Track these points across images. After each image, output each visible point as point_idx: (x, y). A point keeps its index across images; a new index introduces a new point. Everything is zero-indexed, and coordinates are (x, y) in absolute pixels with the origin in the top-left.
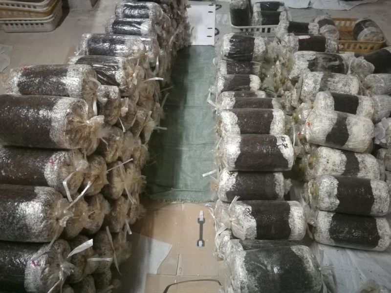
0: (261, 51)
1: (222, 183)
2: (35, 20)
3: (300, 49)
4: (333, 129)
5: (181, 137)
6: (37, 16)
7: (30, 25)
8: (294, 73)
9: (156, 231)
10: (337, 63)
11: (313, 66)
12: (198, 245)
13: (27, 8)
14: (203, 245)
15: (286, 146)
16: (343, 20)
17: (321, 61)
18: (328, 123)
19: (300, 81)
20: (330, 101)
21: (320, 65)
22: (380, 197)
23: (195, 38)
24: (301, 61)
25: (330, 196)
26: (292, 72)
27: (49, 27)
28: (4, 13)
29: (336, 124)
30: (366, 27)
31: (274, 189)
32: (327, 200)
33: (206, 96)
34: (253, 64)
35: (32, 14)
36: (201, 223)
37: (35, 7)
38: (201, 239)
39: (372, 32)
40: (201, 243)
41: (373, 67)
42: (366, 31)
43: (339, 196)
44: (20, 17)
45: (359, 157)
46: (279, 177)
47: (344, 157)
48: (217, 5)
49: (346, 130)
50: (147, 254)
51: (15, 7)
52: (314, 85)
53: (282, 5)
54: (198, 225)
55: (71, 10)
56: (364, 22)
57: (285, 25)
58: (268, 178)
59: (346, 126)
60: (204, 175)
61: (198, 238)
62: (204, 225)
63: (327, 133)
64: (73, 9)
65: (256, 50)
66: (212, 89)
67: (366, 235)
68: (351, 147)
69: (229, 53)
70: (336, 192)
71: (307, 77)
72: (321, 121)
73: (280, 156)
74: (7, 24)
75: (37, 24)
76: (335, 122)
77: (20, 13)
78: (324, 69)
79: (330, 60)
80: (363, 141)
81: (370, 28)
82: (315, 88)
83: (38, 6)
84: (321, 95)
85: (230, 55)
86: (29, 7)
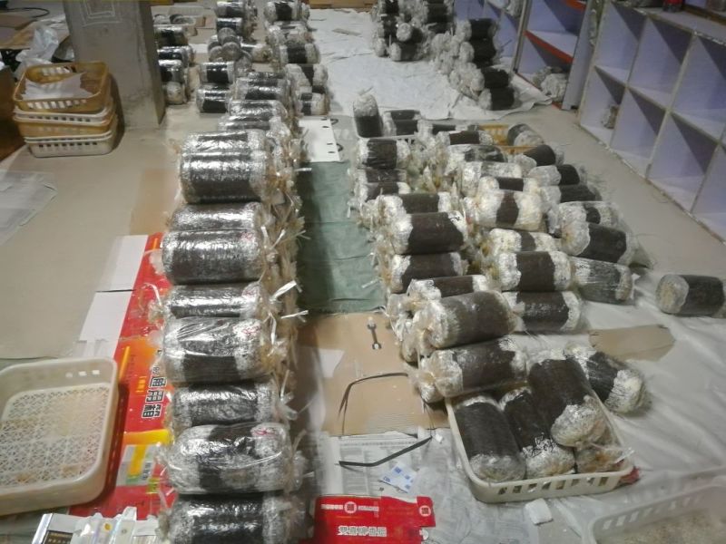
0: (406, 155)
1: (396, 267)
2: (85, 138)
3: (452, 143)
4: (502, 204)
5: (324, 253)
6: (88, 133)
7: (76, 146)
8: (451, 166)
9: (320, 340)
10: (495, 153)
11: (469, 157)
12: (374, 348)
13: (76, 122)
14: (380, 347)
15: (458, 219)
16: (493, 127)
17: (477, 153)
18: (496, 199)
19: (459, 174)
20: (494, 183)
21: (477, 157)
22: (560, 264)
23: (313, 155)
24: (456, 155)
25: (510, 268)
26: (449, 166)
27: (104, 147)
28: (41, 129)
29: (504, 199)
30: (521, 132)
31: (452, 267)
32: (507, 273)
33: (346, 212)
34: (397, 172)
35: (81, 130)
36: (373, 329)
37: (88, 120)
38: (376, 342)
39: (529, 136)
40: (376, 346)
41: (535, 163)
42: (521, 136)
43: (519, 268)
44: (64, 134)
45: (534, 235)
46: (456, 256)
47: (518, 235)
48: (332, 120)
49: (515, 204)
50: (316, 362)
51: (60, 121)
52: (474, 173)
53: (418, 113)
54: (370, 331)
55: (127, 129)
56: (519, 126)
57: (428, 128)
58: (443, 256)
59: (514, 200)
60: (364, 287)
61: (372, 341)
62: (376, 330)
63: (496, 209)
64: (131, 128)
65: (399, 154)
66: (352, 203)
67: (555, 308)
68: (523, 223)
69: (368, 160)
70: (515, 264)
71: (465, 167)
72: (488, 198)
73: (454, 228)
74: (41, 146)
75: (87, 144)
76: (503, 197)
77: (66, 129)
78: (481, 159)
79: (487, 151)
80: (534, 214)
81: (525, 132)
82: (476, 176)
83: (93, 118)
84: (484, 180)
85: (369, 163)
86: (80, 120)
